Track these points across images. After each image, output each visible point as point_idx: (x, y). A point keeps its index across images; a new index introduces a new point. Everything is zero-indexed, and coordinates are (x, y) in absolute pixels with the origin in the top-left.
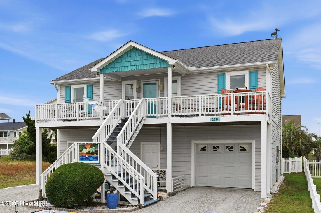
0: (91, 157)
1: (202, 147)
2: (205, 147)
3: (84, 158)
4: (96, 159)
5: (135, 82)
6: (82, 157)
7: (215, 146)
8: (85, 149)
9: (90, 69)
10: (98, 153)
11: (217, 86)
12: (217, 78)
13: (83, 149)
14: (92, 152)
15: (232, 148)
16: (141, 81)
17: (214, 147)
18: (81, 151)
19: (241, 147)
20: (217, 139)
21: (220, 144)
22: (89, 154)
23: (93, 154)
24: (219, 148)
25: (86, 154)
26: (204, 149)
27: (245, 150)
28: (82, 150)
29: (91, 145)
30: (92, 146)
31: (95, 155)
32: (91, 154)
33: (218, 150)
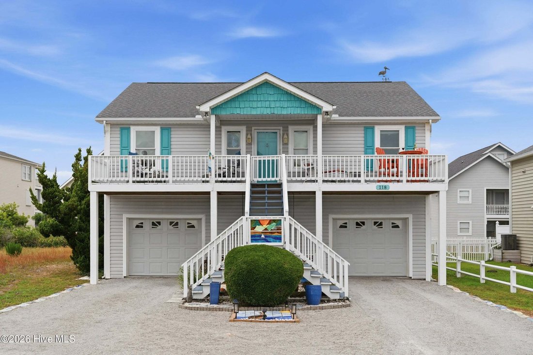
0: (269, 237)
1: (341, 223)
2: (346, 223)
3: (259, 238)
4: (279, 239)
5: (243, 129)
6: (255, 237)
7: (359, 221)
8: (261, 227)
9: (198, 107)
10: (282, 231)
11: (363, 142)
12: (363, 132)
13: (257, 226)
14: (272, 230)
15: (381, 224)
16: (253, 128)
17: (357, 224)
18: (253, 228)
19: (393, 223)
20: (363, 213)
21: (367, 219)
22: (266, 232)
23: (272, 233)
24: (364, 225)
25: (262, 232)
26: (344, 226)
27: (397, 227)
28: (255, 228)
29: (270, 220)
30: (272, 221)
31: (276, 234)
32: (270, 232)
33: (363, 227)
